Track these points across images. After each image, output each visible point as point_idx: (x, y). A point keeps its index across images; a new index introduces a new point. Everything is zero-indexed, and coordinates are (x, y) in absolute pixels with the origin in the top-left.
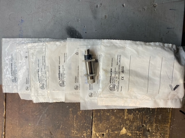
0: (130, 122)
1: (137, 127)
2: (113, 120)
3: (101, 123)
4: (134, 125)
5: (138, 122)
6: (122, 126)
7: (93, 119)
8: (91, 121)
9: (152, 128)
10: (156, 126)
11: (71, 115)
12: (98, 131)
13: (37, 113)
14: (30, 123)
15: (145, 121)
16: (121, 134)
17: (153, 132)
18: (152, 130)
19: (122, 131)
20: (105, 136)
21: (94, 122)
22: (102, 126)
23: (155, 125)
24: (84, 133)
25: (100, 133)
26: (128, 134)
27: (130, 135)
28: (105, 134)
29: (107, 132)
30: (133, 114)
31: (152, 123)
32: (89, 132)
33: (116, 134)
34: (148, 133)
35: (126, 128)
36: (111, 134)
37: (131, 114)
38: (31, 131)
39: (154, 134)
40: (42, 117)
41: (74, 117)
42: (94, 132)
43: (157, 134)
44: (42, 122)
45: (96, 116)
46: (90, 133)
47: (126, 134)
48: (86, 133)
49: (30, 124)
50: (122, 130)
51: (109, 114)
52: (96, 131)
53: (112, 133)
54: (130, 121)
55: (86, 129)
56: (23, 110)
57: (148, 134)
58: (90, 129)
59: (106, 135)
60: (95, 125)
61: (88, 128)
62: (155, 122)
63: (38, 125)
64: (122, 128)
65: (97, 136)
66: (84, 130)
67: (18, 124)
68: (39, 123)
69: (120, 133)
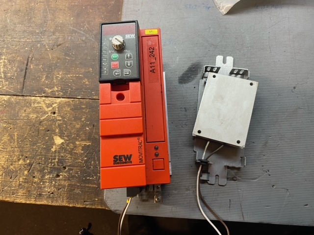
0: (70, 149)
1: (64, 159)
2: (75, 126)
3: (70, 110)
4: (67, 155)
5: (70, 161)
6: (66, 138)
7: (77, 100)
8: (74, 97)
9: (62, 180)
10: (65, 186)
11: (83, 70)
12: (60, 106)
13: (88, 28)
14: (74, 19)
15: (72, 170)
16: (55, 137)
17: (56, 182)
18: (60, 180)
19: (58, 138)
20: (53, 115)
21: (72, 101)
22: (66, 111)
23: (66, 183)
24: (57, 88)
25: (57, 109)
26: (54, 147)
27: (53, 150)
28: (56, 115)
29: (58, 118)
30: (82, 153)
31: (69, 180)
32: (58, 94)
33: (55, 130)
34: (55, 175)
35: (62, 143)
36: (55, 124)
37: (82, 150)
38: (63, 21)
39: (53, 183)
40: (81, 33)
41: (81, 74)
42: (58, 100)
43: (53, 188)
44: (75, 34)
45: (81, 102)
46: (57, 96)
47: (54, 144)
48: (57, 91)
49: (72, 19)
50: (60, 138)
51: (83, 120)
52: (60, 103)
53: (57, 125)
54: (73, 149)
55: (64, 90)
56: (91, 11)
57: (53, 175)
58: (62, 95)
59: (54, 117)
60: (69, 102)
61: (64, 93)
62: (70, 185)
63: (70, 29)
64: (63, 139)
65: (53, 104)
66: (61, 88)
67: (73, 4)
68: (73, 30)
69: (56, 135)
